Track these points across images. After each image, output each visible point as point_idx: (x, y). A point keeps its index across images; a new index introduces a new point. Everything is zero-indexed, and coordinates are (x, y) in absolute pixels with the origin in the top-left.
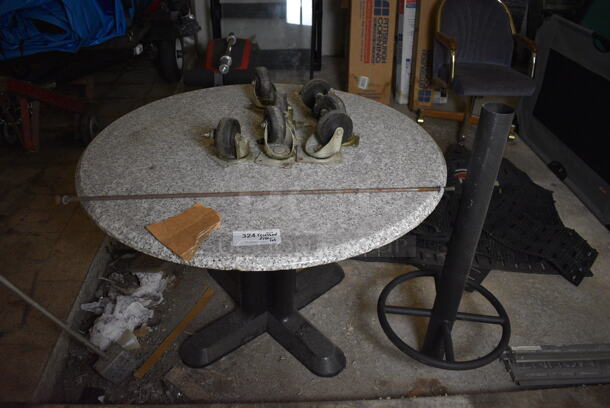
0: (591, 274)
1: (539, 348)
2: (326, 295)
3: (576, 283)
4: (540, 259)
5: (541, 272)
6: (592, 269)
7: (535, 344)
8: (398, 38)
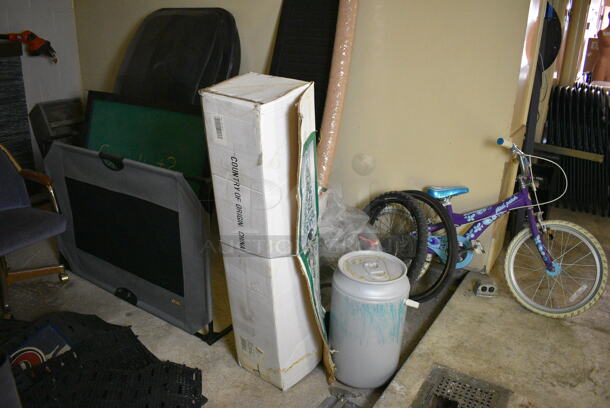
0: (205, 400)
6: (204, 393)
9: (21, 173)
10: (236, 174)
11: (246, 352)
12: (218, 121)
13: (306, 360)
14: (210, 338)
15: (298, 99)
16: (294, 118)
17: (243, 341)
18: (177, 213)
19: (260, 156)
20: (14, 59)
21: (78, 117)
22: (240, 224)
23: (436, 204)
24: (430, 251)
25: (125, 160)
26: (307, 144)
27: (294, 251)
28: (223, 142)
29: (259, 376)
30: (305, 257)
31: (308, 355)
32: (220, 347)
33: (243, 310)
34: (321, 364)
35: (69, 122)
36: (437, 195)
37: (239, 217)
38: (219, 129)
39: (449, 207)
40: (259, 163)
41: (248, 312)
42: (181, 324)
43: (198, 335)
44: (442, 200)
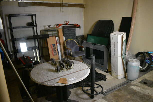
0: (106, 79)
1: (105, 91)
2: (70, 96)
3: (105, 81)
4: (98, 79)
5: (99, 81)
6: (106, 78)
7: (105, 90)
8: (58, 50)
9: (78, 46)
10: (114, 45)
11: (113, 73)
12: (112, 38)
13: (123, 75)
14: (107, 72)
15: (123, 35)
16: (122, 37)
17: (113, 71)
18: (103, 52)
19: (118, 42)
20: (75, 29)
21: (83, 38)
22: (114, 52)
23: (149, 55)
24: (148, 63)
25: (96, 44)
26: (124, 41)
27: (122, 56)
28: (113, 40)
29: (115, 77)
30: (123, 57)
31: (123, 74)
32: (108, 74)
33: (113, 66)
34: (125, 77)
35: (81, 39)
36: (149, 53)
37: (114, 51)
38: (112, 39)
39: (152, 55)
40: (118, 43)
41: (114, 66)
42: (102, 70)
43: (105, 72)
44: (150, 54)
